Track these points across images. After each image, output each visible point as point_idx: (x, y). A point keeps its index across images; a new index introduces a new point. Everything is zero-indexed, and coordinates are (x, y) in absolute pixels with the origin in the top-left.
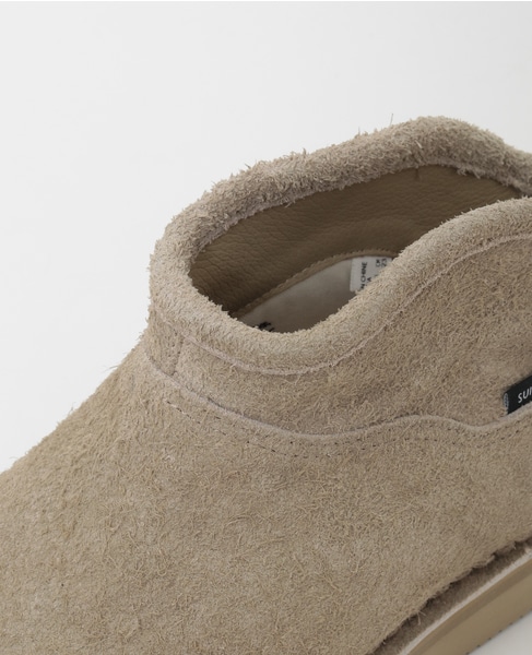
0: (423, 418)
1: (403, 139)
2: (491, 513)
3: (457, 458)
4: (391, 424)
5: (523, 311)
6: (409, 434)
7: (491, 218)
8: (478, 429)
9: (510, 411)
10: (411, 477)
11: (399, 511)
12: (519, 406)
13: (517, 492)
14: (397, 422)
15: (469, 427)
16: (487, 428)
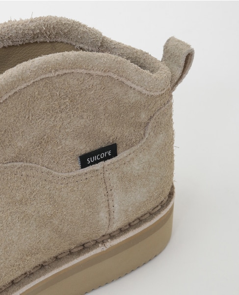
0: (26, 164)
1: (34, 24)
2: (69, 220)
3: (47, 188)
4: (6, 165)
5: (85, 114)
6: (17, 172)
7: (56, 58)
8: (60, 174)
9: (82, 167)
10: (18, 195)
11: (9, 211)
12: (88, 165)
13: (87, 211)
14: (9, 165)
15: (54, 173)
16: (67, 174)
